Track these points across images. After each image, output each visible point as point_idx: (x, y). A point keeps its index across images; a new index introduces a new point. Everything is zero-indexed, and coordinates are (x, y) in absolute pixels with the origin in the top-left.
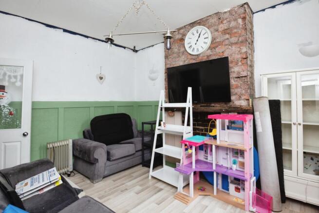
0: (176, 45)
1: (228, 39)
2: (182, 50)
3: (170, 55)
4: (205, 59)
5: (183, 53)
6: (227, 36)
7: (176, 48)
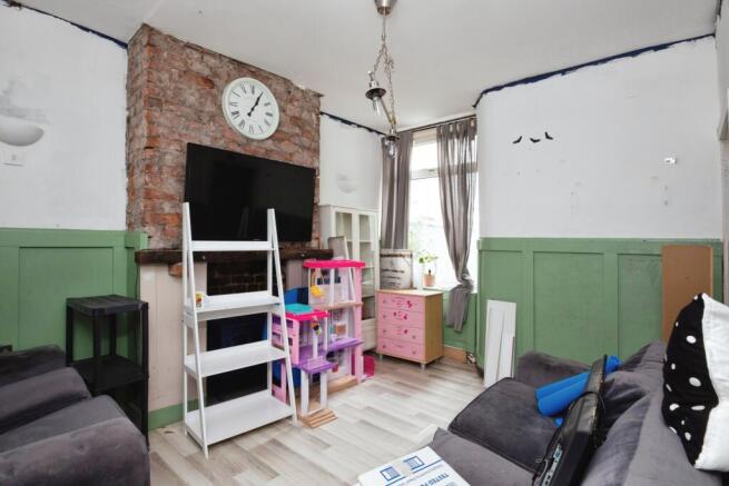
0: (194, 87)
1: (297, 135)
2: (209, 108)
3: (167, 102)
4: (261, 154)
5: (212, 118)
6: (297, 130)
7: (192, 94)
